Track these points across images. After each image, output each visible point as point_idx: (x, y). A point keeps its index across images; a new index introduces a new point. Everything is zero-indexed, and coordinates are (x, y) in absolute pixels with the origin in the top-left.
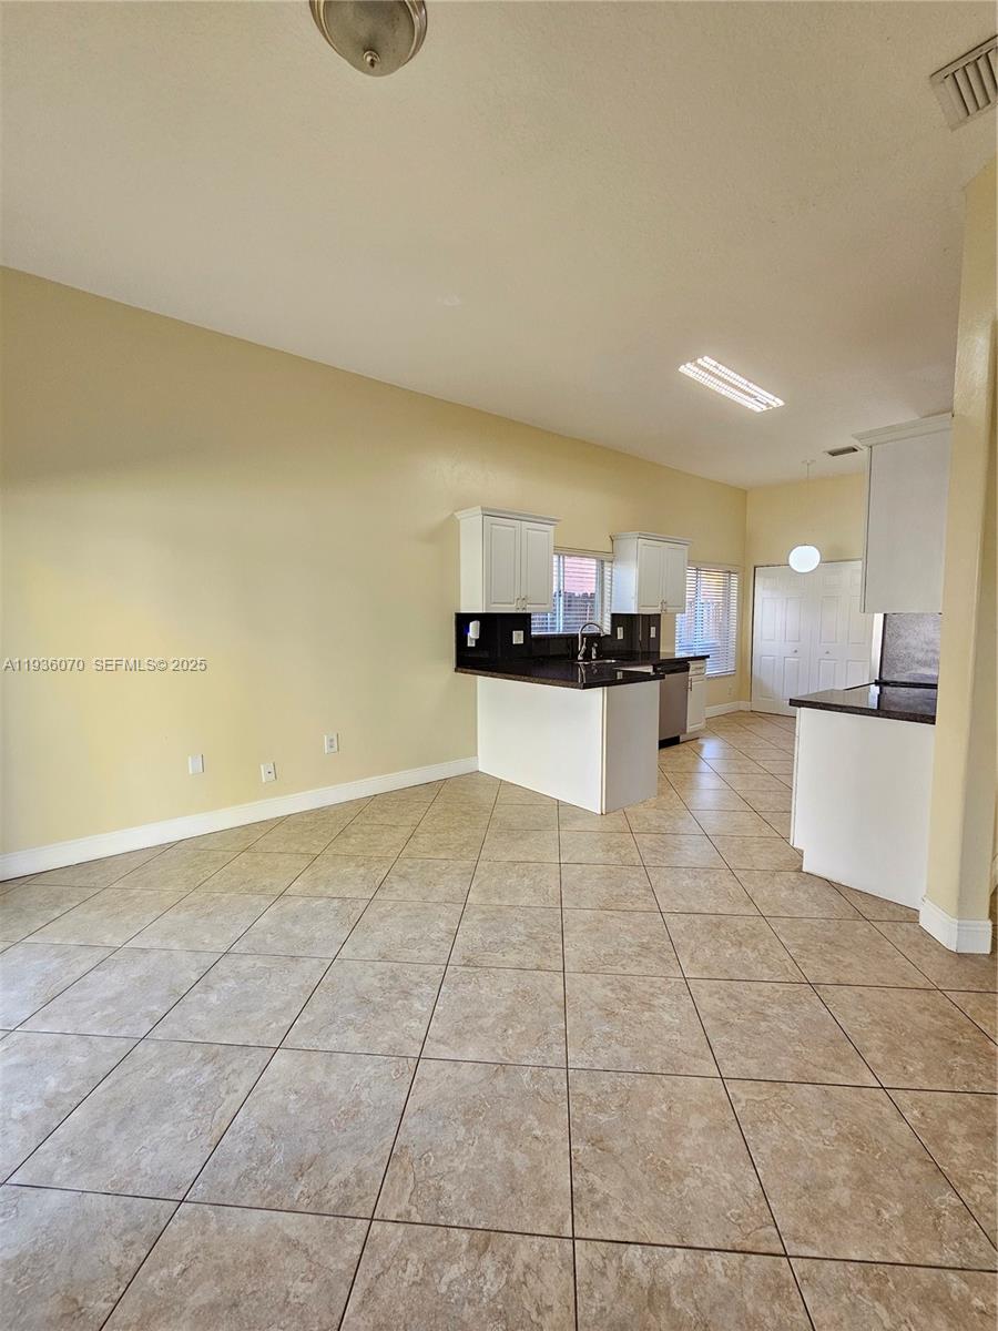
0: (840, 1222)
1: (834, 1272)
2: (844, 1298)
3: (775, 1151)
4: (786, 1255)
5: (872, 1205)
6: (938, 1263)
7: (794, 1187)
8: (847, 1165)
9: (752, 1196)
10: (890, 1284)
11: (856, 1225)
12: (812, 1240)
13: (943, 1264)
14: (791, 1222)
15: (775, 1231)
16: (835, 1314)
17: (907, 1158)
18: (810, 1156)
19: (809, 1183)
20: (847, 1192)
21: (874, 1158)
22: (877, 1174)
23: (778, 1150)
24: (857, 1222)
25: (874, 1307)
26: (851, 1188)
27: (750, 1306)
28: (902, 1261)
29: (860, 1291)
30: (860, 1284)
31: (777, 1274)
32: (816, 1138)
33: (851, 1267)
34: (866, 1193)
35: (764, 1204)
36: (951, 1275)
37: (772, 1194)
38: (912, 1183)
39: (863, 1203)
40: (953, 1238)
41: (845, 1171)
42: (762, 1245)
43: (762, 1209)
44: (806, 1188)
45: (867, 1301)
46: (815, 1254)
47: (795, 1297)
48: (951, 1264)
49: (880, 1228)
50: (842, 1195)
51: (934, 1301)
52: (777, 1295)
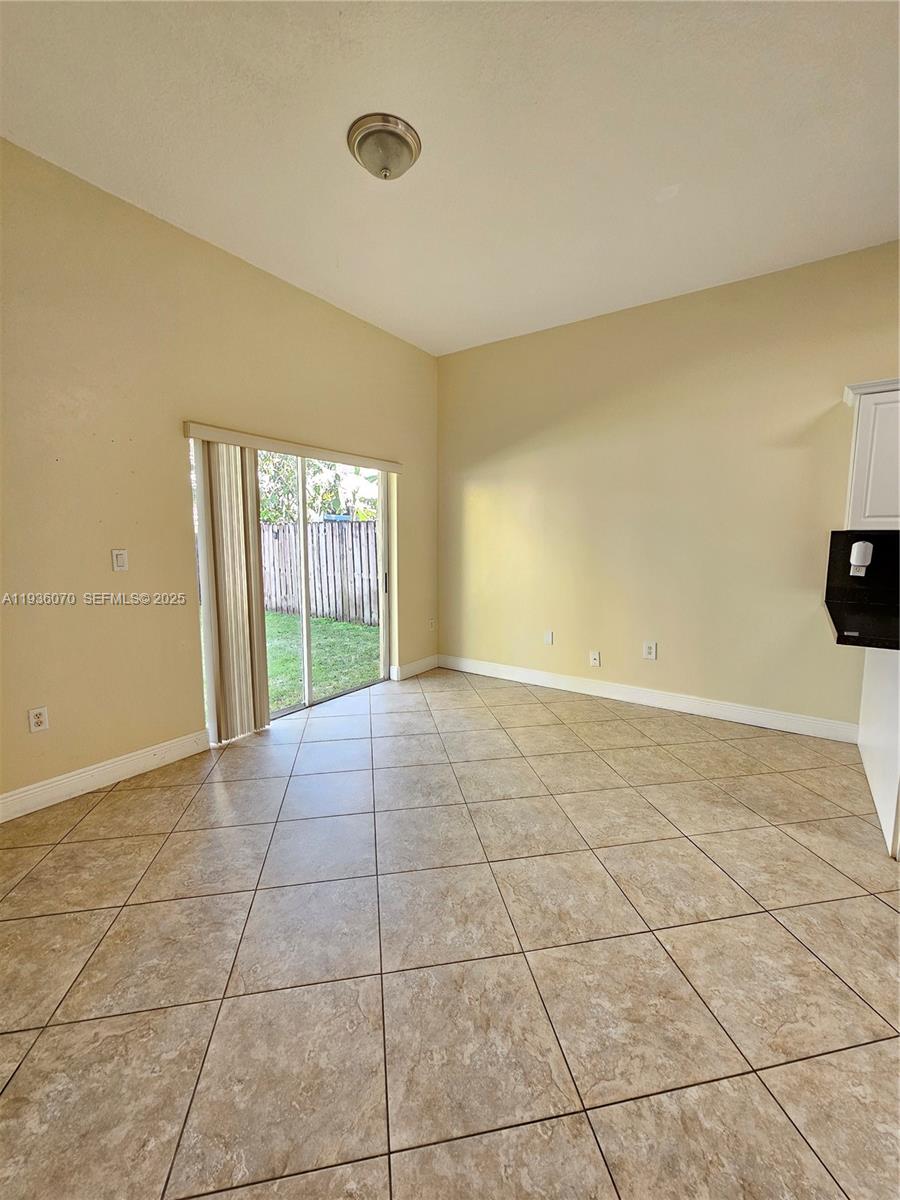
0: (238, 1043)
1: (206, 1028)
2: (187, 1030)
3: (306, 1006)
4: (224, 998)
5: (248, 1078)
6: (189, 1122)
7: (271, 1014)
8: (288, 1066)
9: (269, 981)
10: (186, 1069)
11: (233, 1057)
12: (230, 1018)
13: (187, 1126)
14: (245, 1006)
15: (241, 993)
16: (181, 1022)
17: (292, 1140)
18: (299, 1035)
19: (275, 1027)
20: (262, 1058)
21: (293, 1098)
22: (276, 1094)
23: (306, 1008)
24: (236, 1059)
25: (176, 1050)
26: (265, 1062)
27: (200, 971)
28: (199, 1087)
29: (188, 1043)
30: (192, 1045)
31: (213, 990)
32: (317, 1045)
33: (205, 1042)
34: (259, 1076)
35: (262, 989)
36: (177, 1129)
37: (268, 996)
38: (263, 1132)
39: (251, 1070)
40: (205, 1150)
41: (282, 1063)
42: (233, 983)
43: (258, 987)
44: (270, 1024)
45: (182, 1046)
46: (220, 1018)
47: (198, 998)
48: (185, 1135)
49: (227, 1078)
50: (260, 1052)
51: (165, 1101)
52: (201, 987)
